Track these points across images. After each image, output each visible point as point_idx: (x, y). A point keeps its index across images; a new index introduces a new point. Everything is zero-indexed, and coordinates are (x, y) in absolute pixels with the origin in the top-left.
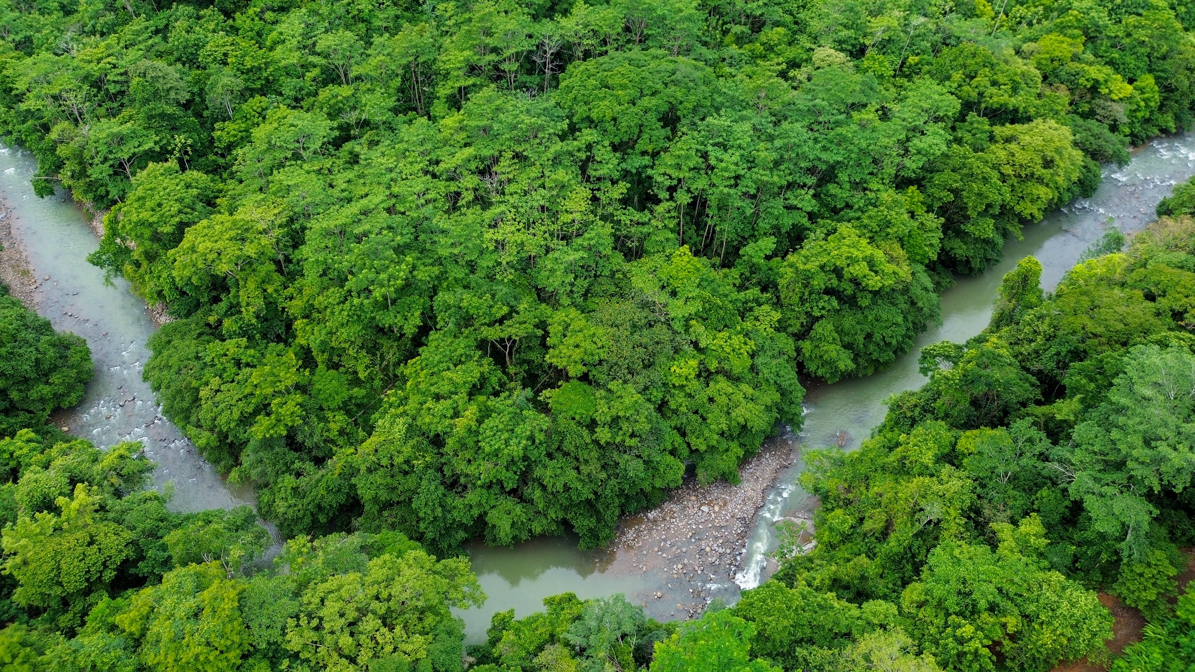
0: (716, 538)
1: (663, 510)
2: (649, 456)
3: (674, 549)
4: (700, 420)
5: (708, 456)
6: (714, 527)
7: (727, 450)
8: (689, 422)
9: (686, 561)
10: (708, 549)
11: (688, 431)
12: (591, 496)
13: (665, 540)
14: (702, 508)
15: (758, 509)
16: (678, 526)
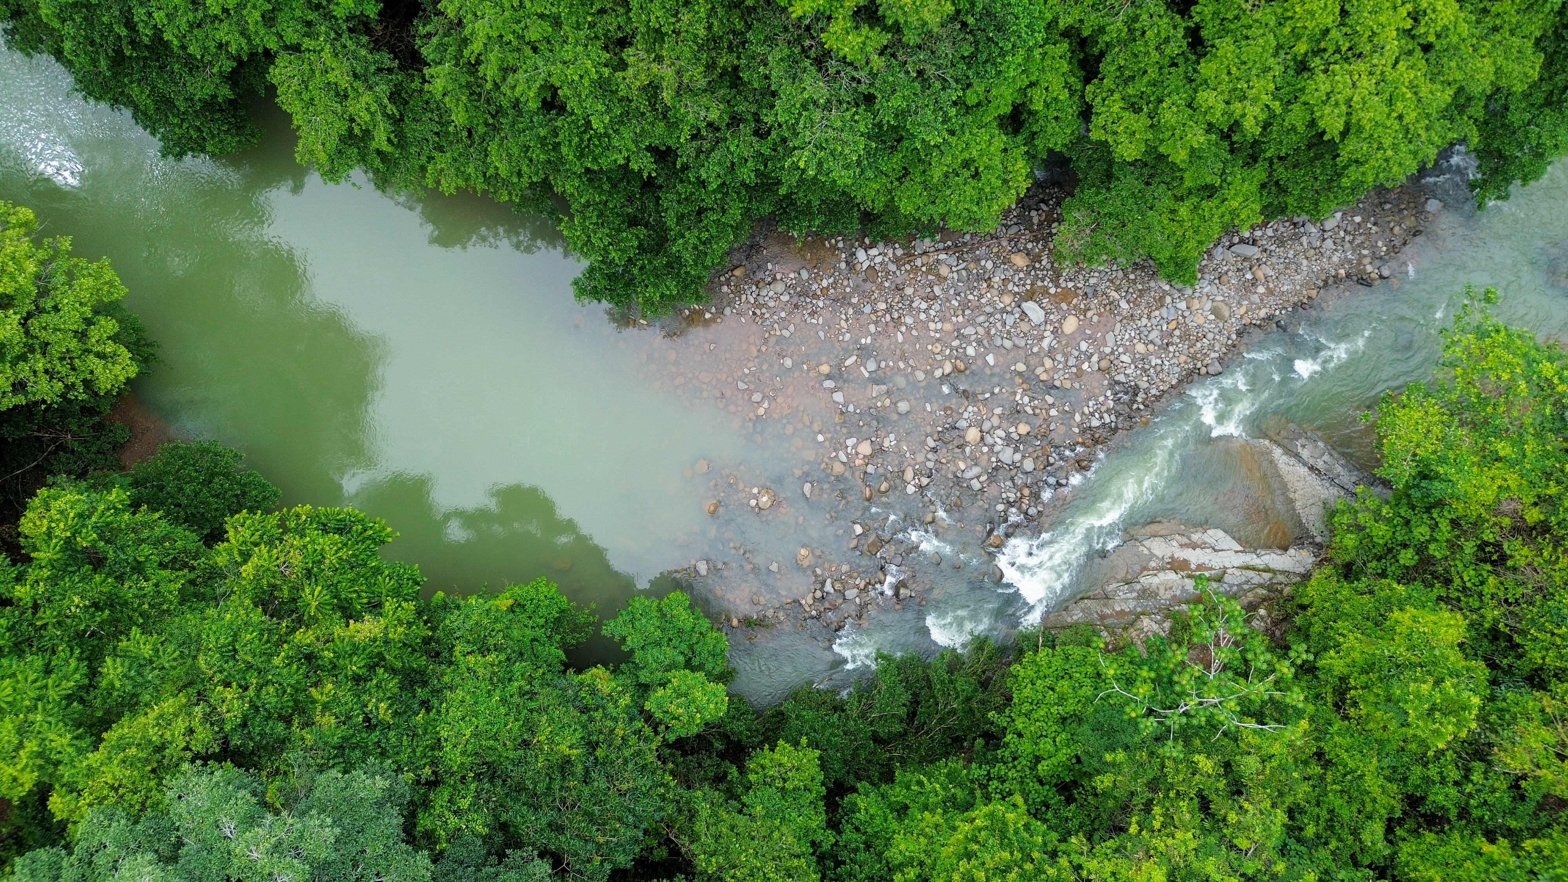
0: (1016, 413)
1: (909, 255)
2: (901, 114)
3: (876, 390)
4: (1178, 45)
5: (1129, 183)
6: (1029, 379)
7: (1209, 191)
8: (1134, 33)
9: (889, 442)
10: (973, 435)
11: (1107, 67)
12: (644, 164)
13: (864, 352)
14: (1030, 307)
15: (1191, 376)
16: (924, 326)
